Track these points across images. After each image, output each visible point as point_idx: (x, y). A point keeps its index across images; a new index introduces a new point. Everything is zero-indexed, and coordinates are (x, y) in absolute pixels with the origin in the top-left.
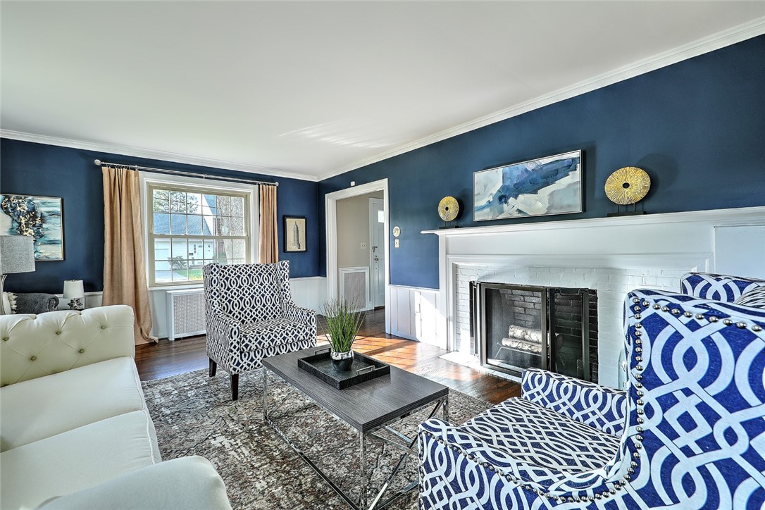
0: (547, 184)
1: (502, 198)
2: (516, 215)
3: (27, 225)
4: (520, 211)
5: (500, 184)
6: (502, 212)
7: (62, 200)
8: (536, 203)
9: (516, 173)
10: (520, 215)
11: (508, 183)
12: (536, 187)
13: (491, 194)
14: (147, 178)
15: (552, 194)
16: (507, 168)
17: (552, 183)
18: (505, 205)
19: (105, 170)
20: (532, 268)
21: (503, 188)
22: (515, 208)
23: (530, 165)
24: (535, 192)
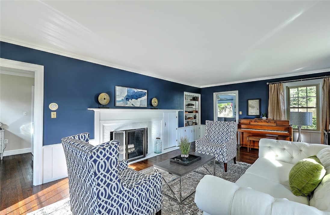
0: (140, 98)
1: (127, 99)
2: (132, 106)
4: (133, 105)
5: (126, 94)
6: (127, 104)
8: (137, 103)
9: (132, 92)
10: (133, 106)
11: (129, 94)
12: (137, 98)
13: (123, 97)
15: (141, 101)
16: (129, 89)
17: (141, 98)
18: (128, 102)
20: (134, 123)
21: (127, 95)
22: (131, 103)
23: (136, 90)
24: (137, 99)
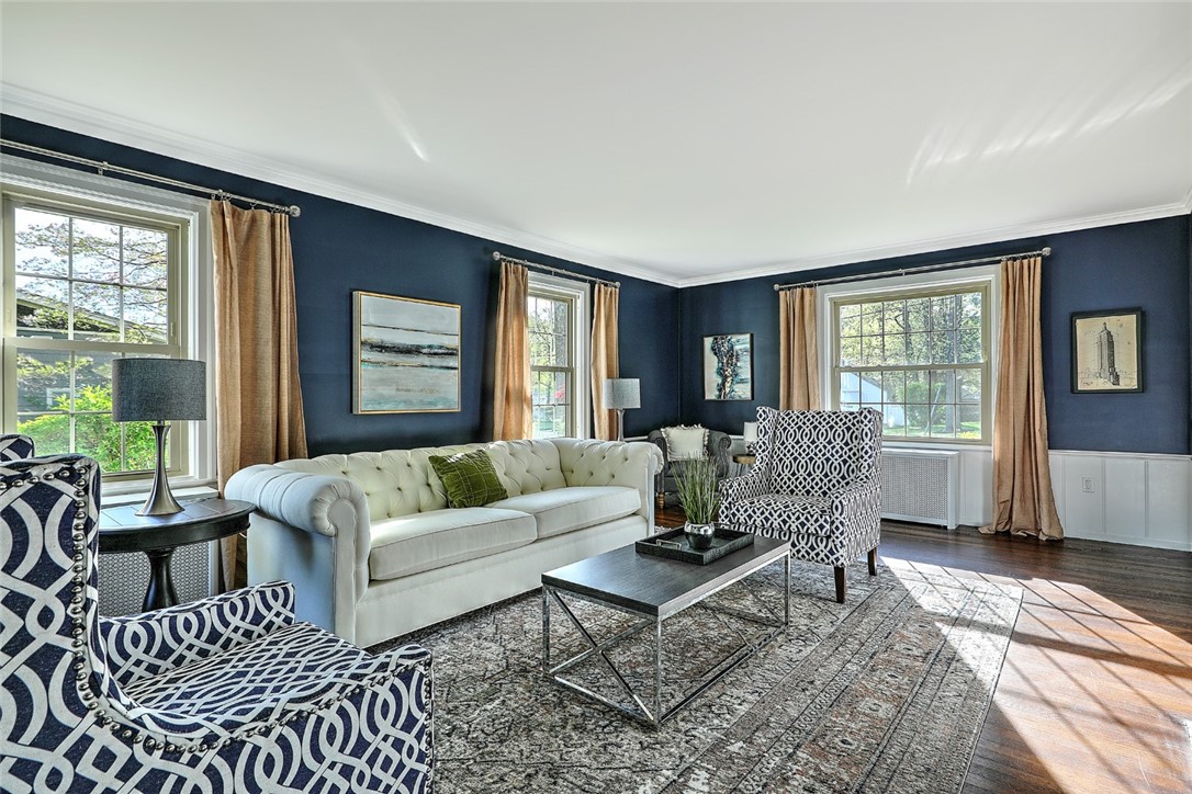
3: (728, 363)
7: (752, 336)
14: (828, 293)
19: (782, 294)
